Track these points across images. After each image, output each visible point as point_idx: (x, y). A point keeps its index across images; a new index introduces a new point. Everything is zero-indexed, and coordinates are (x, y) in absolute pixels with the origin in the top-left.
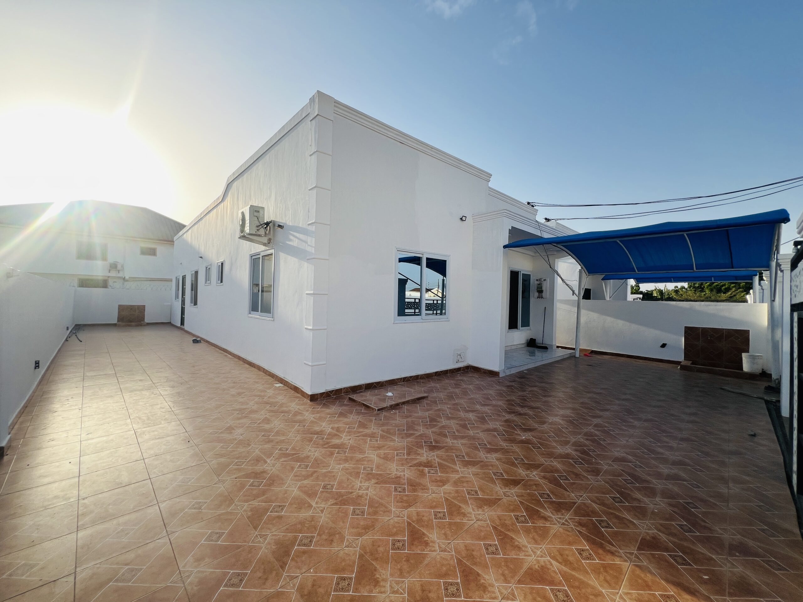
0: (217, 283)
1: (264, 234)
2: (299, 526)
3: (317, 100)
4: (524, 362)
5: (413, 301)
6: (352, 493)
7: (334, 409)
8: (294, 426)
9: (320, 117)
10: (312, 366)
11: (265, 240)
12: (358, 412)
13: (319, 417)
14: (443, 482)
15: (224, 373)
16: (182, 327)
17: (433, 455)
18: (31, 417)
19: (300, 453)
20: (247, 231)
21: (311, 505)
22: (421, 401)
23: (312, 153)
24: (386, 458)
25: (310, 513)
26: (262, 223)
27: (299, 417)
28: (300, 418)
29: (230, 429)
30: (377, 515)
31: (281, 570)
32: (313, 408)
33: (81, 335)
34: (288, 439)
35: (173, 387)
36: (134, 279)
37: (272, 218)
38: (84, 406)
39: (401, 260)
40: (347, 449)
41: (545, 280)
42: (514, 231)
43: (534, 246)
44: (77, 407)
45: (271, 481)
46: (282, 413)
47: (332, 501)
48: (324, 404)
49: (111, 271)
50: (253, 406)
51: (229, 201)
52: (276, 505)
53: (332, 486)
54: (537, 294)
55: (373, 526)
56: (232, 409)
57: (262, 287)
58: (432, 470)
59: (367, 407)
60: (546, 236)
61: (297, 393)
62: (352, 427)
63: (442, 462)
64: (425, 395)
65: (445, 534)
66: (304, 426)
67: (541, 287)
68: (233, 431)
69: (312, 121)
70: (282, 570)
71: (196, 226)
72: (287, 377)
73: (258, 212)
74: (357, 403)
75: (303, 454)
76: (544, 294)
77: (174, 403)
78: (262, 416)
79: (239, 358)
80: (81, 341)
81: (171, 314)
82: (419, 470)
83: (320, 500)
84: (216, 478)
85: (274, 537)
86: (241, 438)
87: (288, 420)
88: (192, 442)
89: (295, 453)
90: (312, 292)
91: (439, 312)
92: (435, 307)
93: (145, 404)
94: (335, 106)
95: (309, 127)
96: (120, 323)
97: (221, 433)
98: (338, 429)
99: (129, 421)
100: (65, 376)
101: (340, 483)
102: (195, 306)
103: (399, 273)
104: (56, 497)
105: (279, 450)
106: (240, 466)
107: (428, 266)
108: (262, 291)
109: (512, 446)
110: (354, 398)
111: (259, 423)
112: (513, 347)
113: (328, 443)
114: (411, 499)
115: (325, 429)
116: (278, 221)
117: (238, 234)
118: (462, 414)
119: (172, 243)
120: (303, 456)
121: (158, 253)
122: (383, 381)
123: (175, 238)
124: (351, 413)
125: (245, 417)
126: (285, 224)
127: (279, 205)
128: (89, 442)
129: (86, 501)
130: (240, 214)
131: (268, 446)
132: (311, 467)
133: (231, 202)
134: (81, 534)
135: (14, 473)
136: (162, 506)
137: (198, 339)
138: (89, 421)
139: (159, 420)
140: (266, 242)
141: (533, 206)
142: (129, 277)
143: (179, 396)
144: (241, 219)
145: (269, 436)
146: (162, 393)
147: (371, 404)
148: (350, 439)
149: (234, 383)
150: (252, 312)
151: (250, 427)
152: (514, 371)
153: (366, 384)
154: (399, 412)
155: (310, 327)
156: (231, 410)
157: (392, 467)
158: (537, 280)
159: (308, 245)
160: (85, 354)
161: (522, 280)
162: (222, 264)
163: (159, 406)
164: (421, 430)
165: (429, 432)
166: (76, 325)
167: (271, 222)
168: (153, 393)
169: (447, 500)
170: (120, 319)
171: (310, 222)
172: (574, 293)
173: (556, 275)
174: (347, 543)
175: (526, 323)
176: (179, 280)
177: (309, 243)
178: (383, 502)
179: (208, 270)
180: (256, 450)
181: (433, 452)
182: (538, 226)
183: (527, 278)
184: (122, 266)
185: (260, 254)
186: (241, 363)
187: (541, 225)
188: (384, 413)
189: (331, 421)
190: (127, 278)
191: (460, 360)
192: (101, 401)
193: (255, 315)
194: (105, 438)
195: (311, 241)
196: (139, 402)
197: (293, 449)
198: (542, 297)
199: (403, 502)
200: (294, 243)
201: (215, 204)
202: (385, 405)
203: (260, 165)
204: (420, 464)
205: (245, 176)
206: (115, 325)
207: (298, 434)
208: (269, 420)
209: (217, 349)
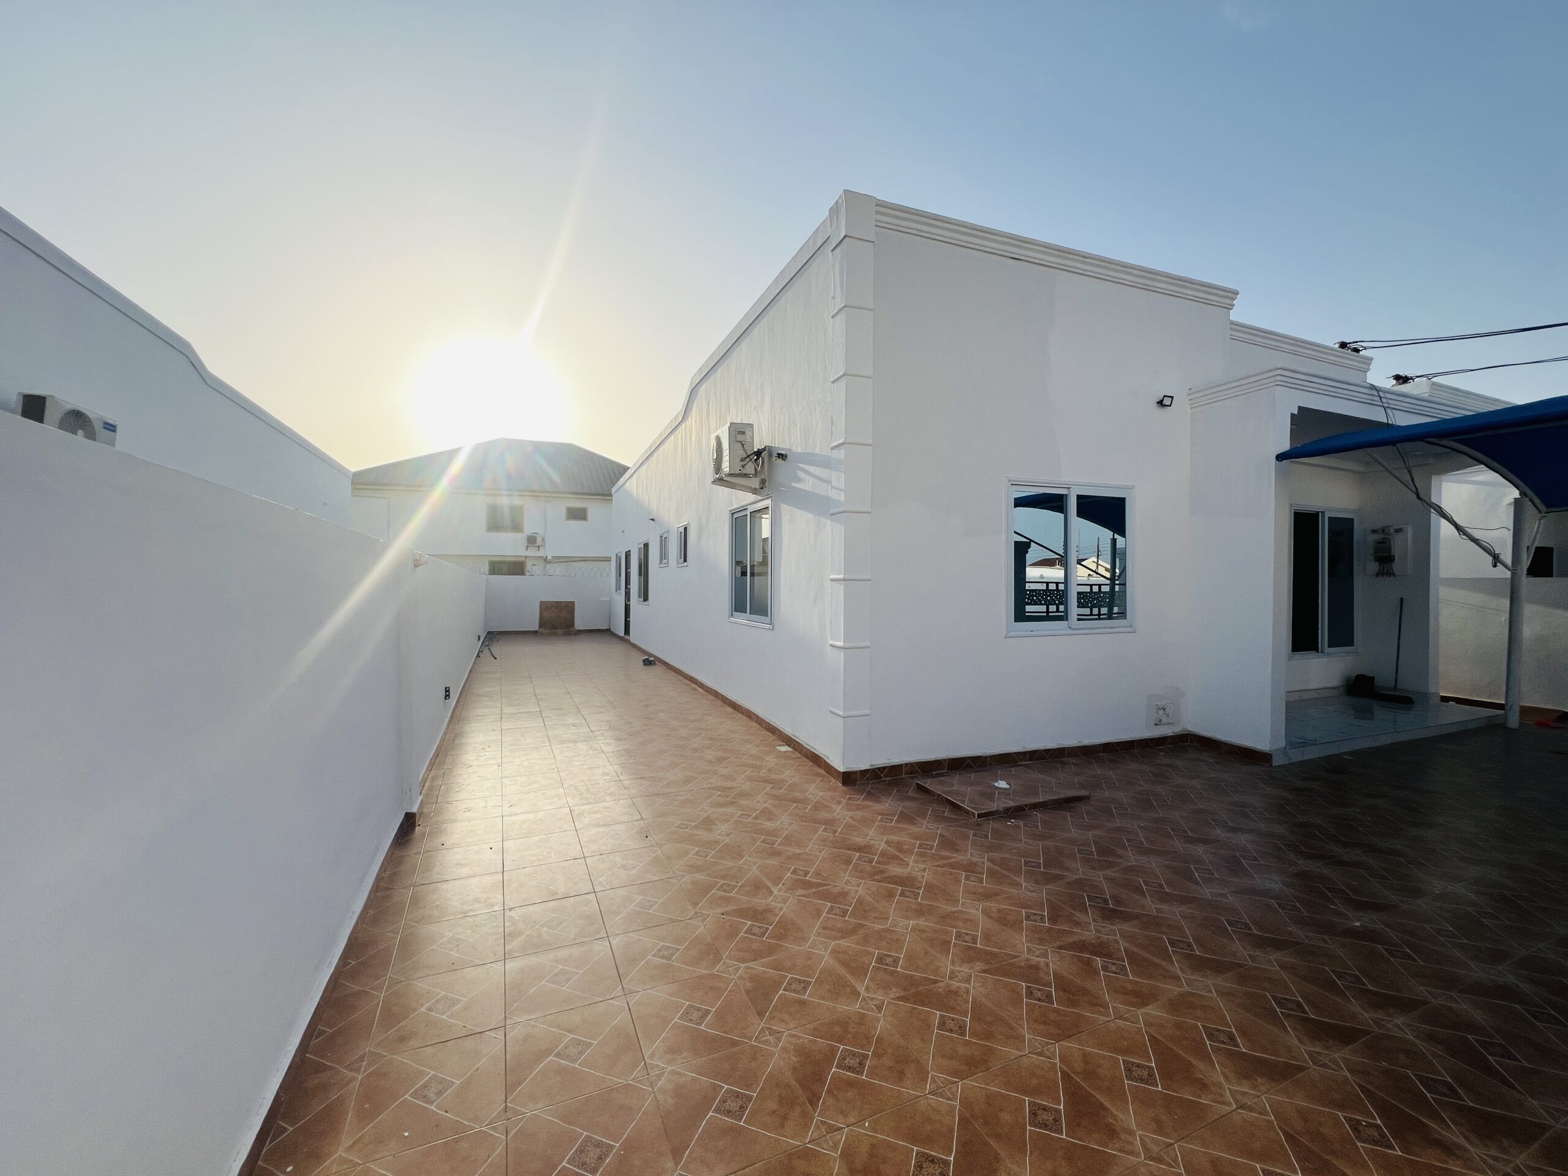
0: (678, 563)
1: (753, 473)
2: (837, 1029)
3: (843, 210)
4: (1342, 733)
5: (1044, 587)
6: (936, 982)
7: (887, 804)
8: (815, 831)
9: (851, 239)
10: (844, 718)
11: (755, 483)
12: (937, 816)
13: (862, 818)
14: (1142, 998)
15: (693, 721)
16: (627, 637)
17: (1111, 931)
18: (443, 771)
19: (830, 885)
20: (725, 470)
21: (856, 989)
22: (1072, 805)
23: (835, 312)
24: (1003, 920)
25: (856, 1007)
26: (749, 454)
27: (824, 815)
28: (827, 815)
29: (708, 823)
30: (993, 1041)
31: (810, 1107)
32: (849, 799)
33: (496, 649)
34: (807, 854)
35: (618, 740)
36: (558, 560)
37: (767, 443)
38: (505, 760)
39: (1020, 502)
40: (919, 888)
41: (1398, 531)
42: (1303, 419)
43: (1365, 449)
44: (494, 762)
45: (781, 931)
46: (794, 802)
47: (895, 992)
48: (869, 791)
49: (529, 548)
50: (743, 784)
51: (694, 419)
52: (794, 978)
53: (896, 961)
54: (1373, 567)
55: (986, 1061)
56: (709, 786)
57: (751, 566)
58: (1114, 964)
59: (955, 807)
60: (1403, 420)
61: (819, 766)
62: (927, 845)
63: (1135, 949)
64: (1083, 793)
65: (1157, 1121)
66: (835, 832)
67: (1389, 549)
68: (714, 827)
69: (834, 251)
70: (812, 1107)
71: (644, 467)
72: (797, 735)
73: (743, 433)
74: (934, 796)
75: (836, 886)
76: (1396, 567)
77: (621, 767)
78: (759, 804)
79: (716, 695)
80: (496, 658)
81: (610, 617)
82: (1080, 959)
83: (874, 984)
84: (690, 907)
85: (793, 1040)
86: (727, 840)
87: (805, 817)
88: (652, 839)
89: (821, 883)
90: (841, 576)
91: (1104, 610)
92: (1096, 599)
93: (581, 765)
94: (877, 212)
95: (830, 264)
96: (542, 630)
97: (694, 828)
98: (899, 846)
99: (561, 791)
100: (479, 711)
101: (910, 957)
102: (645, 603)
103: (1015, 532)
104: (477, 900)
105: (791, 873)
106: (728, 893)
107: (1081, 513)
108: (752, 574)
109: (1324, 941)
110: (927, 786)
111: (756, 818)
112: (1306, 696)
113: (881, 872)
114: (1068, 1021)
115: (873, 842)
116: (777, 446)
117: (711, 475)
118: (1179, 845)
119: (610, 498)
120: (836, 891)
121: (590, 515)
122: (986, 755)
123: (614, 490)
124: (923, 815)
125: (732, 803)
126: (790, 450)
127: (777, 417)
128: (513, 818)
129: (513, 913)
130: (714, 440)
131: (772, 862)
132: (853, 915)
133: (698, 420)
134: (510, 965)
135: (429, 854)
136: (614, 942)
137: (652, 659)
138: (510, 785)
139: (602, 794)
140: (758, 487)
141: (1357, 350)
142: (552, 557)
143: (629, 756)
144: (715, 448)
145: (773, 844)
146: (604, 748)
147: (963, 802)
148: (924, 870)
149: (711, 739)
150: (735, 613)
151: (741, 822)
152: (1311, 754)
153: (949, 759)
154: (1025, 825)
155: (840, 644)
156: (708, 789)
157: (1017, 942)
158: (1374, 532)
159: (833, 487)
160: (501, 678)
161: (1329, 533)
162: (685, 529)
163: (601, 770)
164: (1078, 870)
165: (1099, 876)
166: (489, 633)
167: (764, 449)
168: (591, 748)
169: (1154, 1040)
170: (542, 623)
171: (836, 444)
172: (1496, 560)
173: (1434, 516)
174: (934, 1086)
175: (1342, 637)
176: (620, 559)
177: (833, 484)
178: (1003, 1015)
179: (663, 541)
180: (753, 865)
181: (1111, 924)
182: (1378, 399)
183: (1342, 528)
184: (543, 540)
185: (747, 509)
186: (720, 703)
187: (1388, 396)
188: (992, 824)
189: (885, 828)
190: (549, 558)
191: (1164, 720)
192: (525, 755)
193: (741, 619)
194: (532, 816)
195: (838, 478)
196: (573, 761)
197: (817, 874)
198: (1390, 574)
199: (1049, 1025)
200: (807, 484)
201: (672, 426)
202: (994, 806)
203: (744, 346)
204: (1081, 946)
205: (719, 371)
206: (535, 633)
207: (825, 846)
208: (771, 812)
209: (681, 678)
